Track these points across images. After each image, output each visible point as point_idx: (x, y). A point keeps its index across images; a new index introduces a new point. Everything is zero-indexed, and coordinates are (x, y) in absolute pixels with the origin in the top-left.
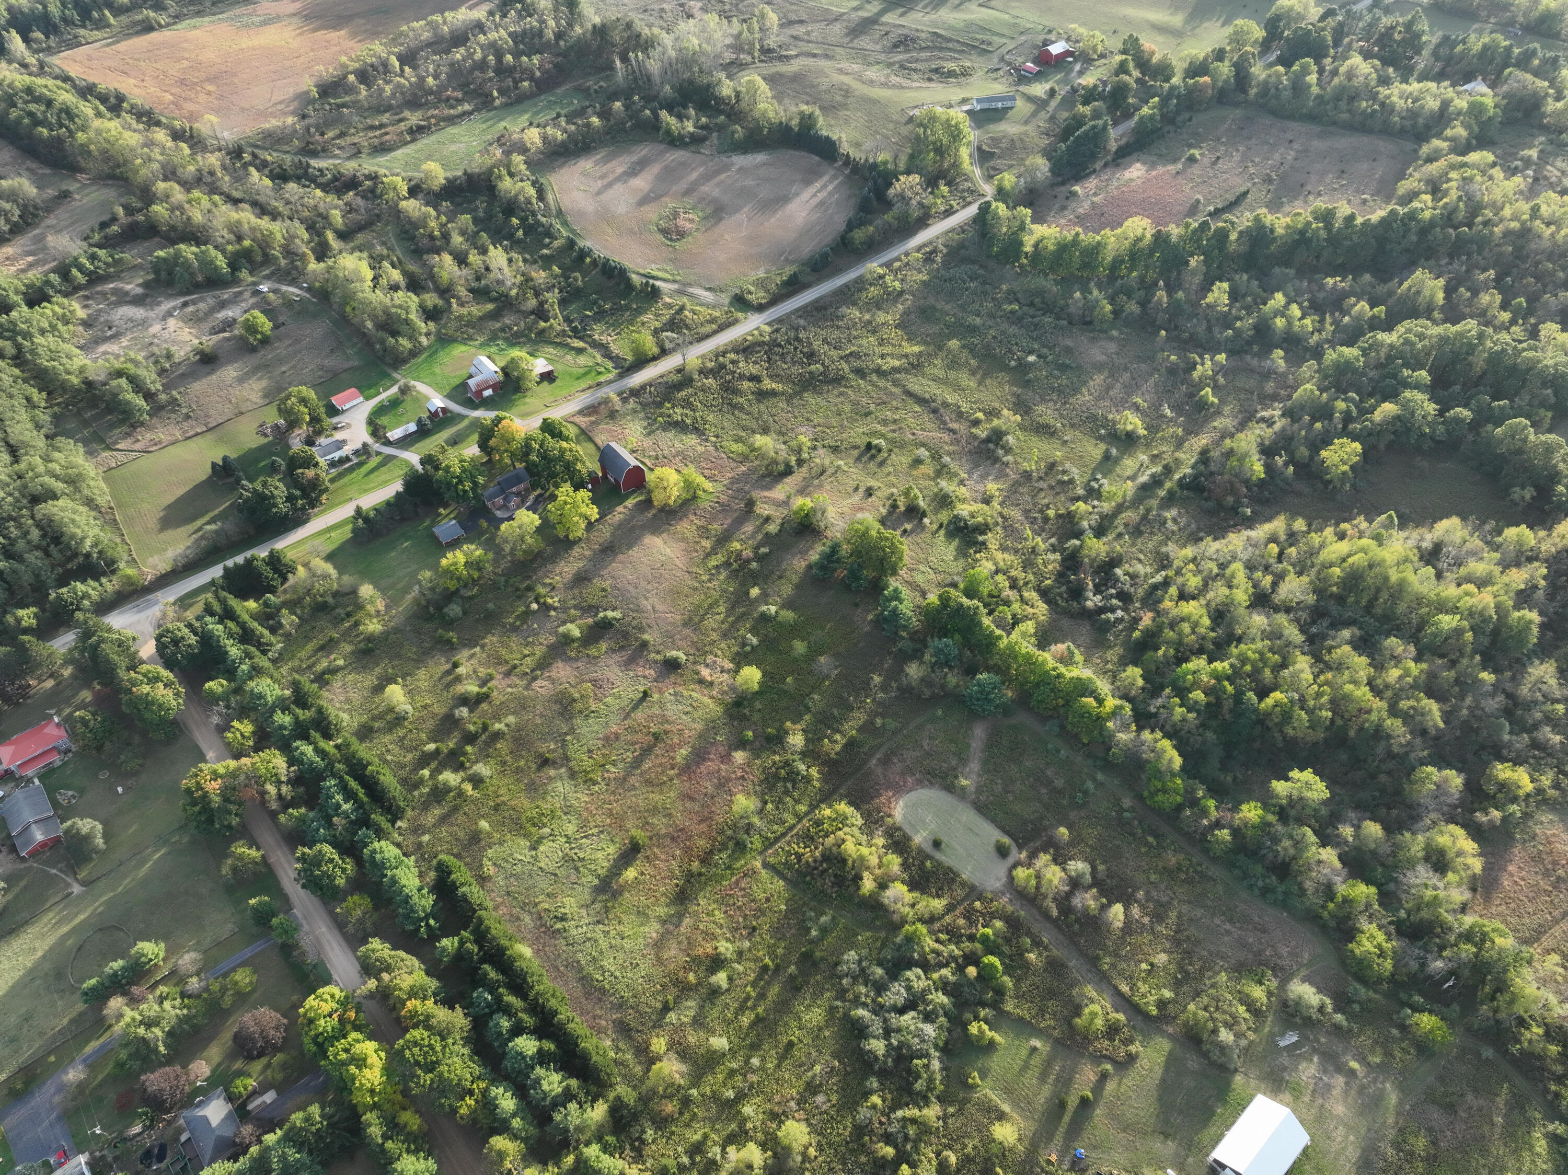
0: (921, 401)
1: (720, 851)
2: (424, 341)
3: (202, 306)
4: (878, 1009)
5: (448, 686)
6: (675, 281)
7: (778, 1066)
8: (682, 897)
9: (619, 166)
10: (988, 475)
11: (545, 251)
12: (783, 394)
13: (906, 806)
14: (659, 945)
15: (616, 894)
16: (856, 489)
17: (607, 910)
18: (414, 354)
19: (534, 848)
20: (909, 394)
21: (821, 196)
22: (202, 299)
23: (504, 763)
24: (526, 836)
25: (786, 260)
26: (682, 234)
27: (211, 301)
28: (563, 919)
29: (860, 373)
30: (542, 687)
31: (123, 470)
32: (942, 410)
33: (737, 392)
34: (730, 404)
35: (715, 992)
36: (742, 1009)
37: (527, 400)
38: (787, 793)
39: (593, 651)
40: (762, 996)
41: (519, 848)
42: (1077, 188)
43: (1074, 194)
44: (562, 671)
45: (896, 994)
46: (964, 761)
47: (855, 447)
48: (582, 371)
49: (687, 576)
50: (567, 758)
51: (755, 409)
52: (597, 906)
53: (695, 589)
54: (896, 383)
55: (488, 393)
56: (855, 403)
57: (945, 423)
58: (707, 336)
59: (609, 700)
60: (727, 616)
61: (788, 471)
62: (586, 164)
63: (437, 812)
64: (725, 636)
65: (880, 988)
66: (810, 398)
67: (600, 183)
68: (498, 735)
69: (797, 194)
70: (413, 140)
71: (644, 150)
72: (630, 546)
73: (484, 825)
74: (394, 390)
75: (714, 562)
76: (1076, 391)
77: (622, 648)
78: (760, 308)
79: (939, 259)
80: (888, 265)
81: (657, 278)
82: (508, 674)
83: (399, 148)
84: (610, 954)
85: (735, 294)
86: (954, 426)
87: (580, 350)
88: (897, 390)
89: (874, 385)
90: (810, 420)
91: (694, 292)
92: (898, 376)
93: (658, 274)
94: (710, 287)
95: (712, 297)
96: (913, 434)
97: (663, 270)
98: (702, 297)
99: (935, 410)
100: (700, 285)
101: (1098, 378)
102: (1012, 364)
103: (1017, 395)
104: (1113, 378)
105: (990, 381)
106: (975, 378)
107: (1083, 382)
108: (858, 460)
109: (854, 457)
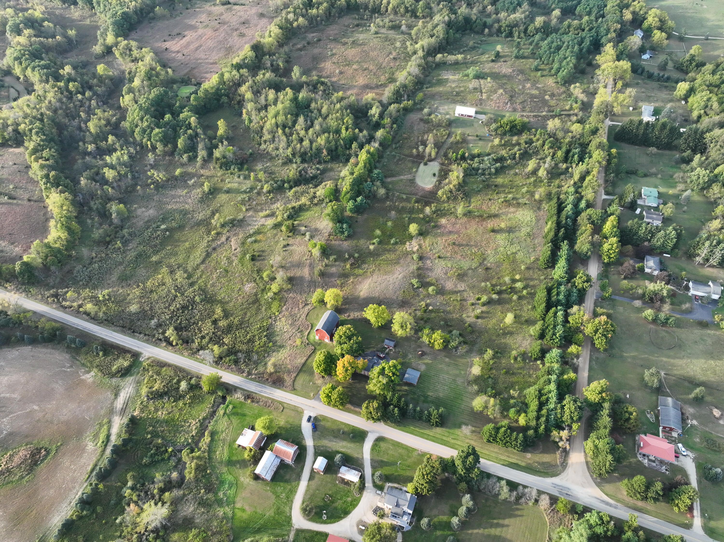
0: (208, 255)
5: (488, 313)
6: (110, 421)
16: (286, 250)
19: (516, 253)
20: (203, 262)
24: (515, 257)
26: (37, 451)
28: (528, 233)
29: (193, 284)
30: (461, 286)
32: (213, 246)
33: (230, 325)
34: (241, 324)
41: (520, 256)
44: (449, 285)
49: (374, 275)
52: (517, 229)
53: (379, 269)
54: (196, 269)
56: (218, 278)
60: (385, 254)
63: (531, 283)
64: (395, 250)
66: (222, 295)
76: (183, 210)
78: (136, 354)
82: (465, 300)
85: (120, 377)
86: (223, 239)
87: (213, 434)
88: (202, 267)
89: (201, 276)
90: (240, 289)
91: (122, 402)
92: (190, 270)
93: (102, 436)
94: (113, 397)
95: (127, 389)
96: (235, 250)
97: (96, 436)
98: (128, 395)
99: (214, 249)
100: (112, 403)
101: (170, 207)
102: (168, 233)
103: (192, 227)
104: (168, 203)
105: (183, 239)
106: (182, 244)
107: (175, 210)
108: (263, 260)
109: (262, 262)
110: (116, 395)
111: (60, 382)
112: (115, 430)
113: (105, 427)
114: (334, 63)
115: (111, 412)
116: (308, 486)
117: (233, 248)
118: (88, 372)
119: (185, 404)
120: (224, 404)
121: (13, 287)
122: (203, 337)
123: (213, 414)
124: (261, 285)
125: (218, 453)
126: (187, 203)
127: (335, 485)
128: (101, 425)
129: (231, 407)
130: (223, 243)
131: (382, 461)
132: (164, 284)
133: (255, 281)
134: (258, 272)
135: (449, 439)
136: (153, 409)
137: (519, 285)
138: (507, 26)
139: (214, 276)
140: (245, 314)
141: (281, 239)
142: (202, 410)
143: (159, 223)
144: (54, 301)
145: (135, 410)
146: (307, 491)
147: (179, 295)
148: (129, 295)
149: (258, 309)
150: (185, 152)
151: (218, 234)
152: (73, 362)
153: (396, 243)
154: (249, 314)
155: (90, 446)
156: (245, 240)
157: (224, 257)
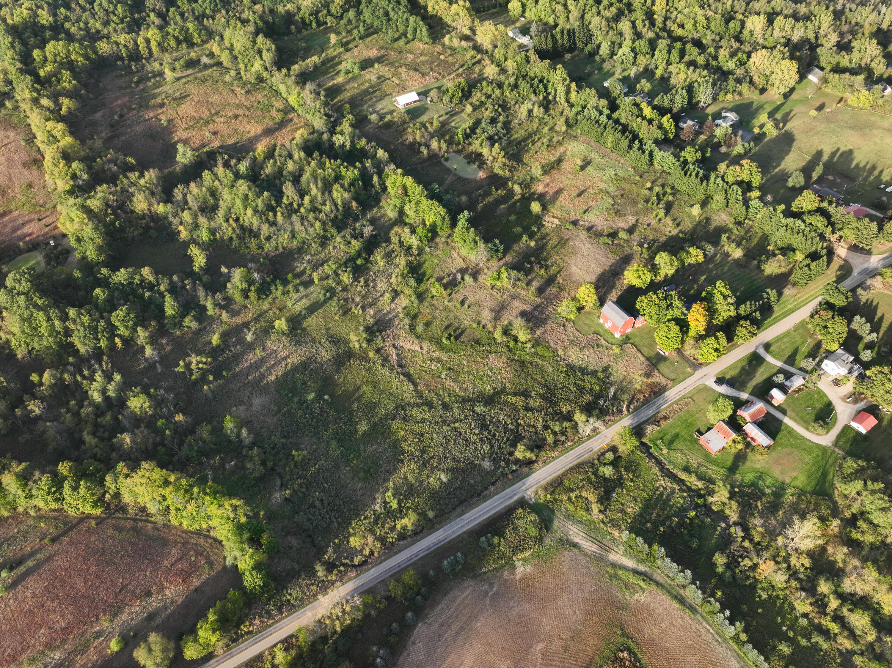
0: (408, 376)
5: (677, 218)
6: (614, 565)
8: (559, 160)
13: (477, 174)
14: (566, 151)
15: (583, 161)
16: (469, 306)
17: (585, 157)
19: (617, 173)
20: (415, 384)
24: (621, 176)
28: (601, 156)
29: (446, 406)
30: (631, 219)
32: (395, 364)
33: (544, 397)
34: (548, 388)
39: (611, 230)
41: (622, 173)
44: (624, 224)
50: (612, 197)
51: (530, 384)
52: (589, 159)
53: (564, 255)
54: (420, 395)
56: (455, 380)
59: (600, 214)
66: (487, 388)
76: (295, 369)
77: (597, 231)
78: (522, 503)
81: (636, 572)
82: (649, 224)
85: (547, 532)
86: (392, 351)
88: (423, 388)
89: (438, 395)
90: (491, 370)
91: (589, 544)
92: (418, 400)
93: (635, 579)
94: (576, 551)
95: (571, 532)
96: (421, 348)
97: (630, 586)
98: (582, 534)
99: (400, 365)
100: (585, 555)
101: (273, 378)
102: (326, 397)
103: (338, 371)
104: (262, 376)
105: (352, 387)
106: (361, 392)
107: (286, 375)
108: (463, 331)
109: (466, 334)
110: (575, 545)
111: (511, 604)
112: (630, 563)
113: (620, 572)
114: (187, 129)
115: (599, 559)
116: (791, 418)
117: (417, 349)
118: (514, 567)
119: (632, 481)
120: (650, 447)
121: (257, 622)
122: (546, 427)
123: (659, 463)
124: (500, 349)
125: (713, 476)
126: (285, 359)
127: (798, 399)
128: (616, 577)
129: (658, 442)
130: (397, 355)
131: (789, 357)
132: (422, 435)
134: (479, 344)
135: (790, 307)
136: (620, 515)
137: (657, 189)
138: (310, 15)
139: (448, 383)
140: (535, 379)
141: (446, 303)
142: (649, 469)
143: (296, 400)
144: (340, 572)
145: (611, 533)
146: (795, 421)
147: (457, 425)
148: (405, 478)
149: (537, 366)
150: (183, 316)
151: (378, 351)
152: (483, 580)
153: (539, 229)
154: (537, 377)
155: (641, 597)
156: (415, 333)
157: (424, 362)
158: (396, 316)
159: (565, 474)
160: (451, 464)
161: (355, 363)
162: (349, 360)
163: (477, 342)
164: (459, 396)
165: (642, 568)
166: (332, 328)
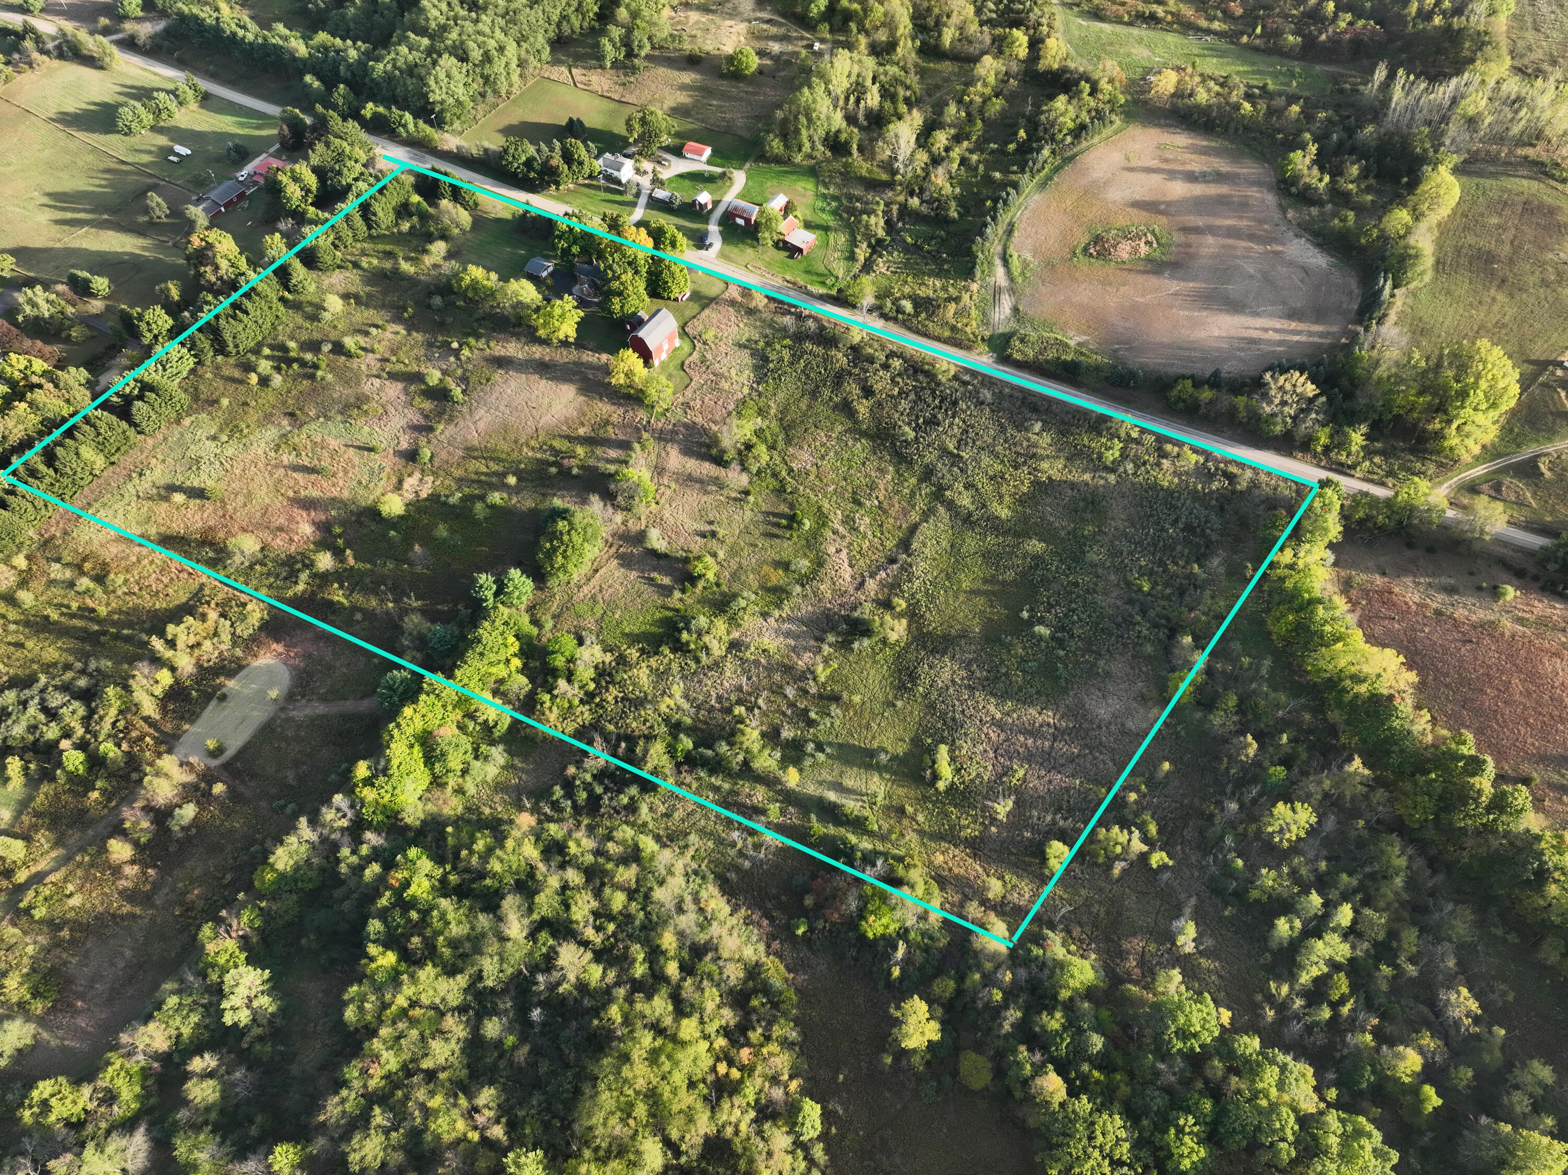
0: (905, 545)
1: (215, 551)
2: (798, 158)
3: (774, 30)
4: (42, 691)
5: (358, 331)
6: (1012, 280)
7: (9, 644)
8: (168, 541)
9: (1197, 164)
10: (796, 637)
11: (997, 175)
12: (856, 422)
13: (268, 666)
14: (121, 539)
15: (166, 499)
16: (711, 523)
17: (150, 498)
18: (778, 160)
19: (208, 438)
20: (913, 529)
21: (1271, 335)
22: (780, 25)
23: (289, 391)
25: (1116, 351)
26: (1104, 255)
27: (782, 31)
28: (141, 475)
29: (928, 474)
30: (372, 384)
31: (551, 84)
32: (895, 567)
33: (838, 385)
34: (816, 388)
35: (71, 584)
36: (59, 606)
37: (750, 251)
38: (277, 576)
39: (418, 399)
40: (73, 616)
41: (207, 430)
42: (1510, 593)
43: (1495, 593)
44: (392, 390)
45: (56, 699)
46: (323, 699)
47: (792, 506)
48: (822, 269)
49: (530, 431)
50: (301, 426)
51: (819, 408)
52: (155, 491)
53: (516, 442)
54: (926, 515)
55: (740, 221)
56: (873, 487)
57: (872, 576)
58: (926, 335)
59: (366, 429)
60: (486, 474)
61: (720, 461)
62: (1181, 139)
63: (237, 374)
64: (460, 480)
65: (65, 688)
66: (860, 448)
67: (1155, 163)
68: (312, 377)
69: (1256, 314)
70: (1130, 24)
71: (1249, 169)
72: (551, 379)
73: (225, 402)
74: (719, 170)
75: (557, 444)
76: (1003, 696)
77: (426, 417)
78: (1003, 359)
79: (1215, 486)
80: (1161, 440)
81: (1006, 264)
82: (380, 360)
83: (1110, 22)
84: (110, 513)
86: (872, 585)
87: (852, 257)
88: (914, 517)
89: (913, 494)
90: (823, 458)
91: (1003, 302)
92: (941, 510)
93: (1015, 263)
94: (1021, 308)
95: (1002, 318)
96: (838, 551)
97: (1025, 264)
98: (997, 311)
99: (892, 561)
100: (1018, 301)
101: (1049, 717)
102: (1025, 615)
103: (964, 634)
104: (1058, 734)
105: (980, 601)
106: (979, 585)
107: (1027, 701)
108: (768, 514)
109: (772, 509)
110: (1016, 310)
111: (1121, 330)
112: (1000, 271)
113: (1016, 274)
115: (1014, 291)
117: (843, 555)
118: (1080, 345)
124: (777, 461)
125: (843, 241)
126: (1000, 725)
128: (1023, 276)
129: (828, 284)
132: (993, 478)
133: (790, 470)
134: (782, 486)
136: (949, 290)
139: (882, 493)
140: (810, 407)
141: (720, 556)
145: (978, 291)
147: (951, 446)
149: (784, 411)
152: (1116, 359)
155: (1029, 255)
156: (815, 572)
157: (865, 536)
158: (789, 619)
159: (938, 339)
160: (1010, 431)
161: (933, 621)
162: (929, 633)
163: (780, 491)
164: (897, 472)
165: (998, 262)
166: (881, 698)
